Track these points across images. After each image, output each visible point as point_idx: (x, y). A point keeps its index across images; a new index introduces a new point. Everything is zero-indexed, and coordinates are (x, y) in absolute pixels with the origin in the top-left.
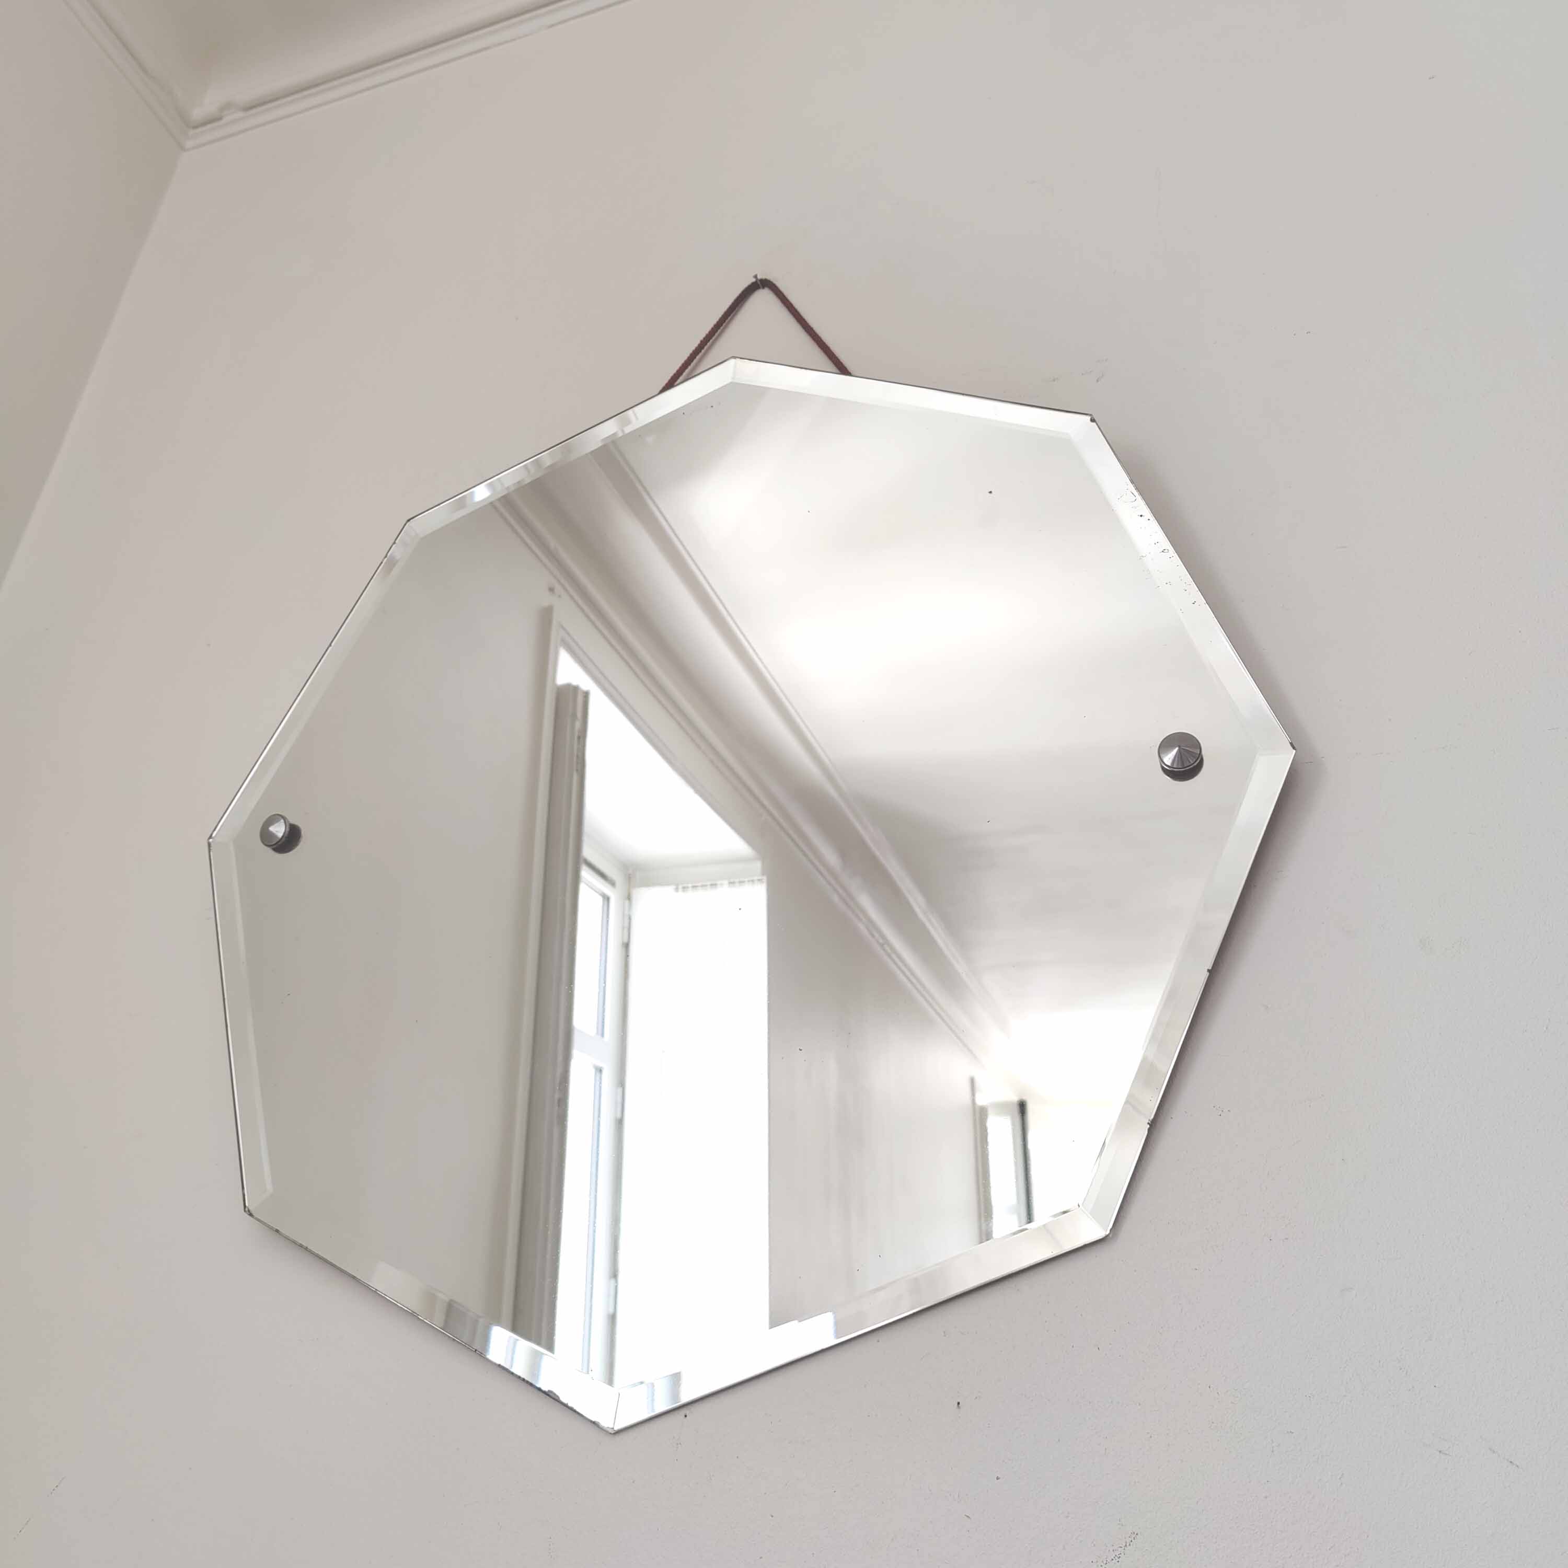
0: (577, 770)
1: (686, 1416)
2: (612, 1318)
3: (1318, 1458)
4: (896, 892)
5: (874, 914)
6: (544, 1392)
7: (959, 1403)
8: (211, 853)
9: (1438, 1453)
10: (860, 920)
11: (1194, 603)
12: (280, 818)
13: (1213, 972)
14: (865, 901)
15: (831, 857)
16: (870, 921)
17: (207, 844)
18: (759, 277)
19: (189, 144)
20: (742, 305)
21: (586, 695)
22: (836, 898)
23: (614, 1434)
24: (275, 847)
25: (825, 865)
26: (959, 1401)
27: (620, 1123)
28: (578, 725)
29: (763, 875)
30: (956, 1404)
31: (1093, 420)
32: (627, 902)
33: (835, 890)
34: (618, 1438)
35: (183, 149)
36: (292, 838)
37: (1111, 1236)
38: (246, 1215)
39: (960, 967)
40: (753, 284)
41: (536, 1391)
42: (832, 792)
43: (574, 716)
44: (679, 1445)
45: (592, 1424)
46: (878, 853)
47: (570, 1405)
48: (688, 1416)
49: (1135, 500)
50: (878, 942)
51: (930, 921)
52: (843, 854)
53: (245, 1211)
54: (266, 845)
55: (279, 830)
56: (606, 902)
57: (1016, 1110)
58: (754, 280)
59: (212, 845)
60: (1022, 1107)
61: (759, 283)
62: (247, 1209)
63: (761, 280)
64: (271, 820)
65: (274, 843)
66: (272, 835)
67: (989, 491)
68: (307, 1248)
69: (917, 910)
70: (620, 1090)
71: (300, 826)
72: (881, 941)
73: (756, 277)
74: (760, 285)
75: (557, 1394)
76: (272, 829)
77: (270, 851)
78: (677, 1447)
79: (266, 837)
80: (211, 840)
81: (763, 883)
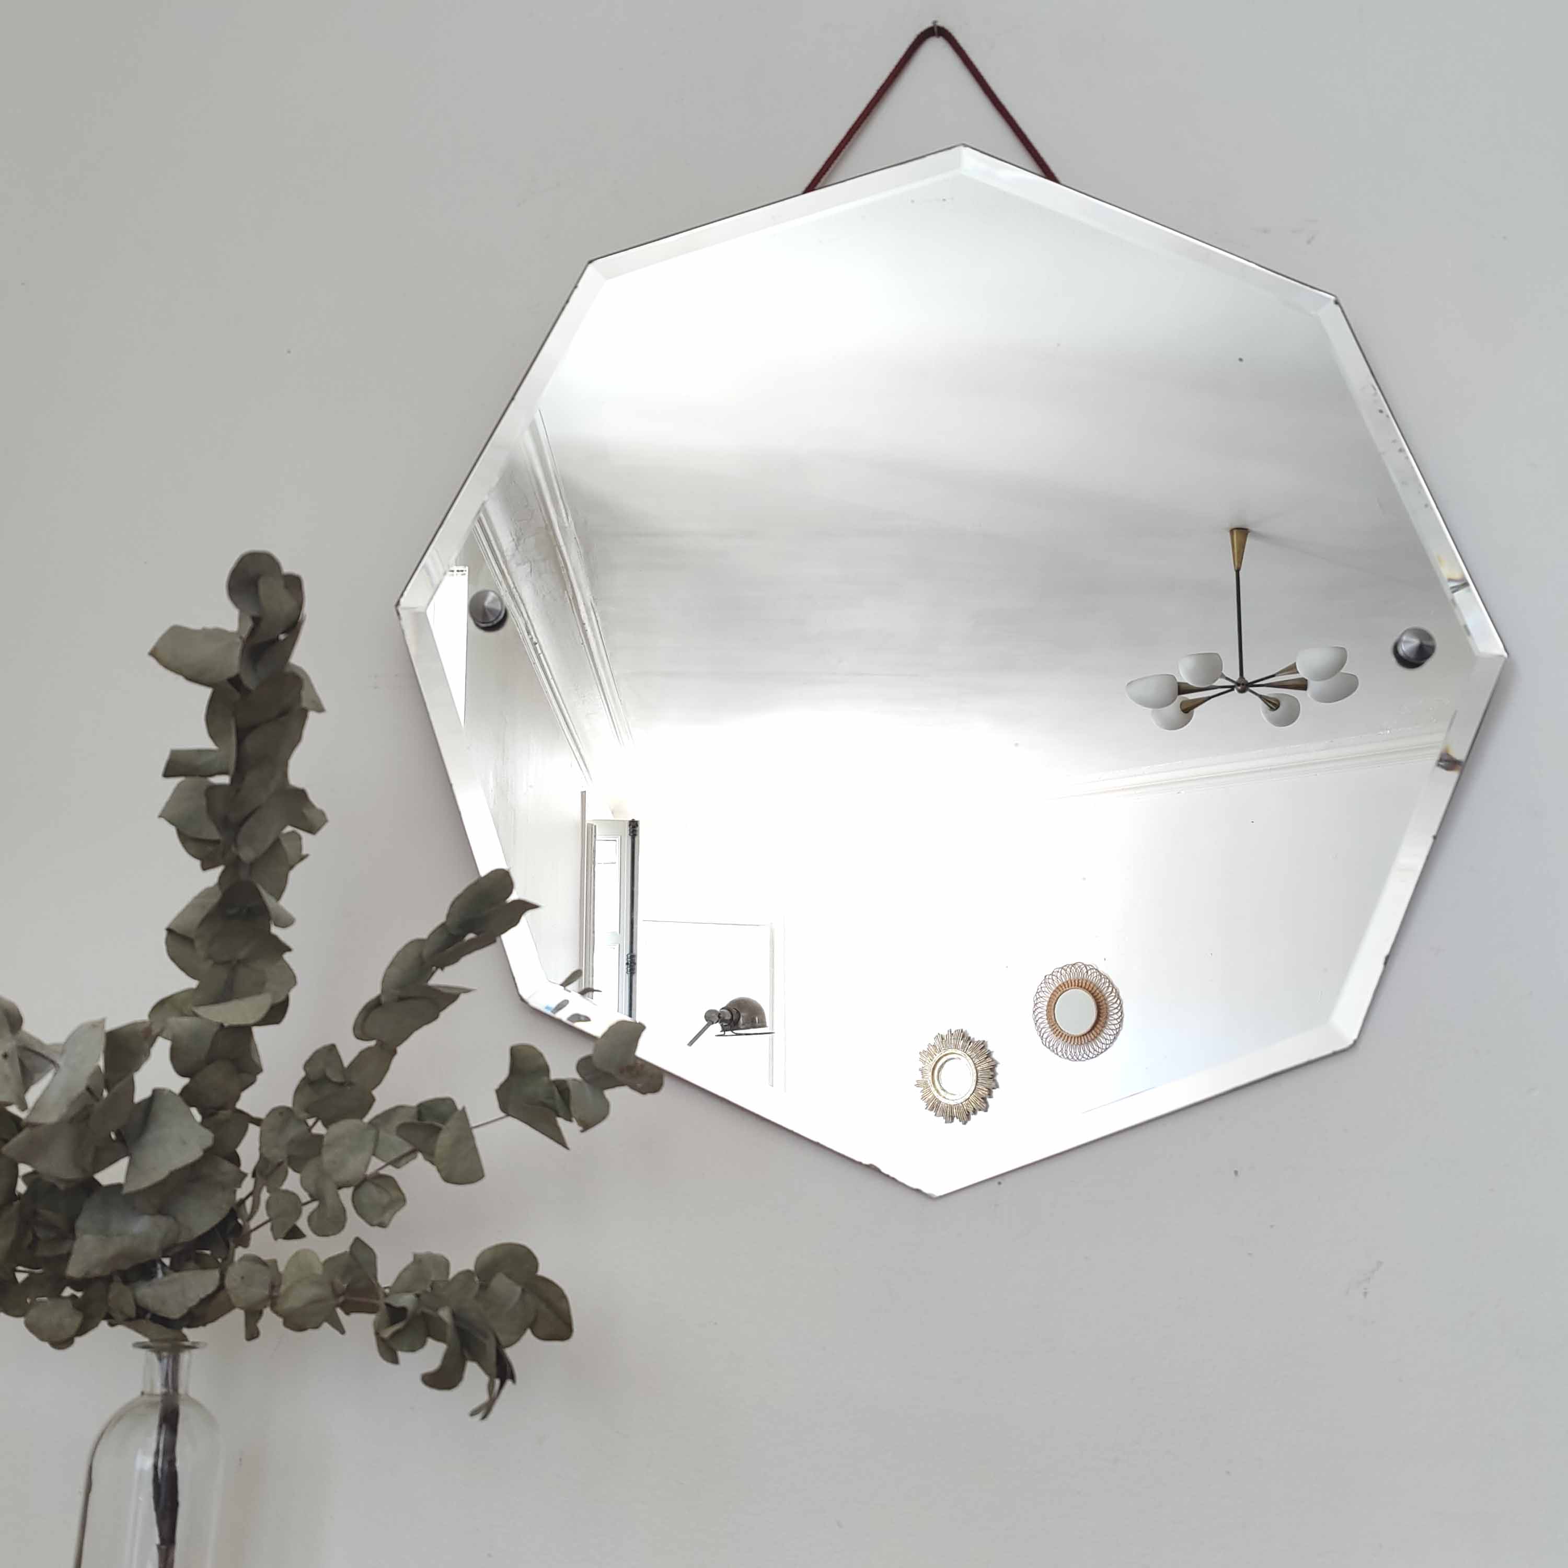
16: (528, 615)
44: (997, 1206)
52: (518, 538)
57: (627, 830)
60: (634, 826)
61: (936, 30)
78: (995, 1208)
81: (465, 574)
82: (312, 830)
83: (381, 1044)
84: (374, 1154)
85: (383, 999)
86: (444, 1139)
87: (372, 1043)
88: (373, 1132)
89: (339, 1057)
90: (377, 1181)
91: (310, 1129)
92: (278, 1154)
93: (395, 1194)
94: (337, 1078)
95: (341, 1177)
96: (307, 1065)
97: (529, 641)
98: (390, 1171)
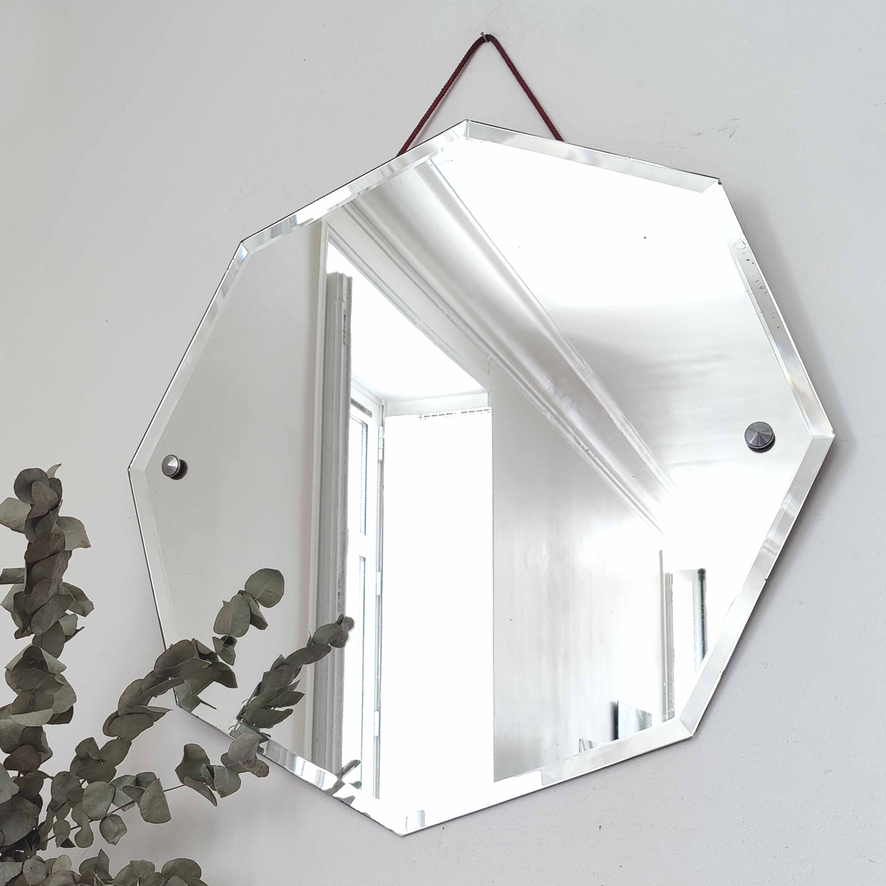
0: (344, 343)
1: (444, 828)
2: (378, 739)
3: (801, 862)
4: (599, 408)
5: (580, 425)
6: (362, 813)
7: (600, 827)
8: (131, 478)
9: (869, 861)
10: (569, 432)
11: (778, 328)
12: (173, 457)
13: (768, 581)
14: (573, 416)
15: (546, 384)
16: (577, 431)
17: (127, 472)
18: (485, 34)
20: (472, 56)
21: (350, 280)
22: (549, 416)
23: (403, 837)
24: (172, 476)
25: (539, 389)
26: (600, 825)
27: (380, 598)
28: (344, 306)
29: (489, 406)
30: (599, 827)
31: (720, 183)
32: (381, 428)
33: (548, 409)
34: (404, 839)
36: (183, 469)
37: (694, 736)
39: (653, 465)
40: (480, 38)
41: (357, 812)
42: (547, 334)
43: (341, 298)
44: (440, 844)
45: (390, 831)
46: (583, 379)
47: (376, 820)
48: (445, 829)
49: (745, 247)
50: (583, 448)
51: (627, 430)
52: (555, 381)
53: (177, 705)
54: (167, 476)
55: (174, 464)
56: (365, 429)
57: (697, 576)
58: (481, 36)
59: (131, 473)
60: (702, 573)
61: (485, 38)
62: (178, 704)
63: (486, 36)
64: (167, 459)
65: (171, 474)
66: (171, 468)
67: (644, 237)
68: (216, 727)
69: (618, 424)
70: (379, 574)
71: (186, 461)
72: (586, 448)
73: (482, 33)
74: (486, 40)
75: (369, 814)
76: (169, 465)
77: (169, 479)
78: (439, 845)
79: (166, 470)
80: (129, 470)
81: (489, 412)
82: (84, 614)
83: (121, 739)
84: (112, 802)
85: (120, 714)
86: (146, 797)
87: (116, 738)
88: (112, 789)
89: (96, 745)
90: (111, 818)
91: (80, 786)
92: (62, 799)
93: (121, 826)
94: (95, 757)
95: (93, 814)
96: (77, 749)
97: (581, 449)
98: (120, 813)
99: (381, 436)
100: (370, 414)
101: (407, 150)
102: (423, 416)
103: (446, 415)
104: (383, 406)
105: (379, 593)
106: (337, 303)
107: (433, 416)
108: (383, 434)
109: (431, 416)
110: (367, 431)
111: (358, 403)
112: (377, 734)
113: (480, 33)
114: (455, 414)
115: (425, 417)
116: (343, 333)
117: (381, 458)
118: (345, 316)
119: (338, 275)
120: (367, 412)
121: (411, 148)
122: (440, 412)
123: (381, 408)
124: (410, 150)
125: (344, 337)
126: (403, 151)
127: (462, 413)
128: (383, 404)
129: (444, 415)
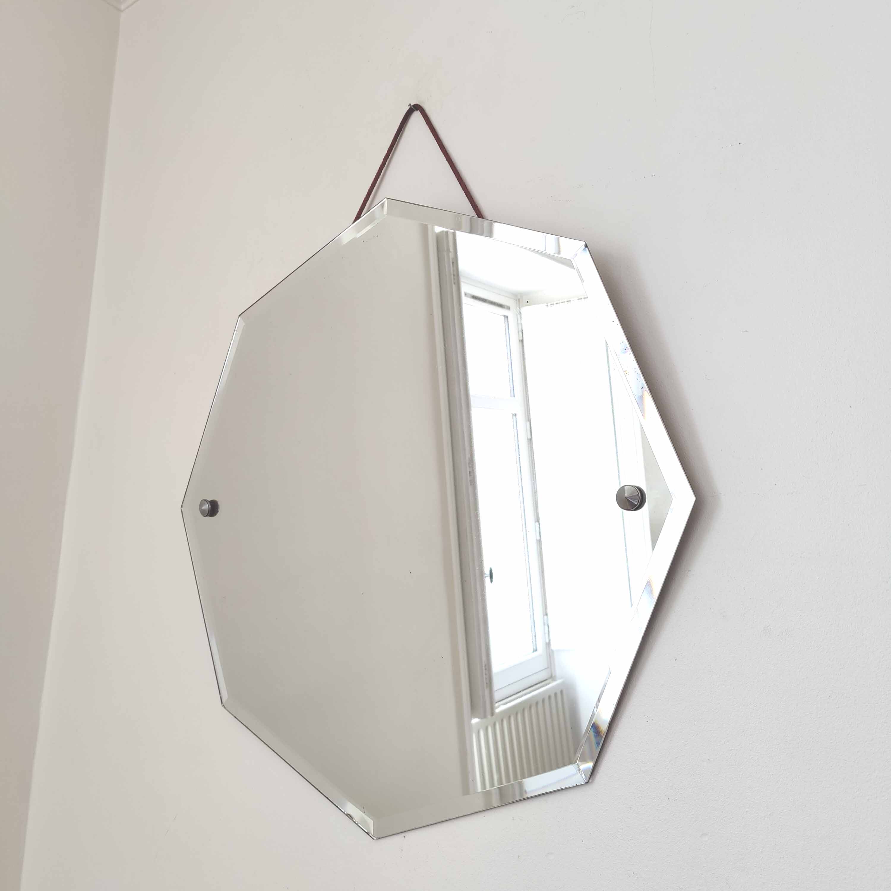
0: (454, 283)
2: (539, 542)
18: (412, 104)
19: (123, 7)
20: (405, 125)
27: (530, 441)
28: (451, 255)
32: (519, 317)
35: (120, 10)
37: (589, 782)
38: (223, 708)
40: (410, 109)
43: (448, 250)
48: (405, 837)
53: (222, 706)
55: (206, 507)
58: (410, 107)
61: (412, 108)
62: (222, 704)
63: (415, 105)
65: (206, 514)
66: (204, 510)
70: (528, 423)
73: (410, 105)
74: (415, 109)
76: (203, 508)
77: (208, 518)
99: (519, 322)
100: (508, 308)
101: (361, 216)
102: (549, 304)
103: (566, 303)
104: (519, 300)
105: (529, 437)
106: (445, 254)
107: (556, 304)
108: (521, 321)
109: (555, 304)
110: (508, 321)
111: (497, 303)
112: (538, 538)
113: (408, 106)
114: (573, 301)
115: (551, 305)
116: (452, 276)
117: (521, 338)
118: (453, 263)
119: (444, 232)
120: (505, 307)
121: (365, 213)
122: (562, 300)
123: (518, 301)
124: (364, 215)
125: (454, 279)
126: (358, 217)
127: (578, 299)
128: (519, 297)
129: (564, 302)
